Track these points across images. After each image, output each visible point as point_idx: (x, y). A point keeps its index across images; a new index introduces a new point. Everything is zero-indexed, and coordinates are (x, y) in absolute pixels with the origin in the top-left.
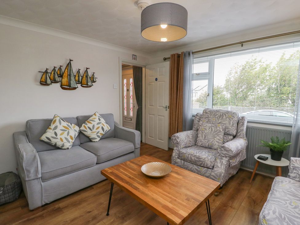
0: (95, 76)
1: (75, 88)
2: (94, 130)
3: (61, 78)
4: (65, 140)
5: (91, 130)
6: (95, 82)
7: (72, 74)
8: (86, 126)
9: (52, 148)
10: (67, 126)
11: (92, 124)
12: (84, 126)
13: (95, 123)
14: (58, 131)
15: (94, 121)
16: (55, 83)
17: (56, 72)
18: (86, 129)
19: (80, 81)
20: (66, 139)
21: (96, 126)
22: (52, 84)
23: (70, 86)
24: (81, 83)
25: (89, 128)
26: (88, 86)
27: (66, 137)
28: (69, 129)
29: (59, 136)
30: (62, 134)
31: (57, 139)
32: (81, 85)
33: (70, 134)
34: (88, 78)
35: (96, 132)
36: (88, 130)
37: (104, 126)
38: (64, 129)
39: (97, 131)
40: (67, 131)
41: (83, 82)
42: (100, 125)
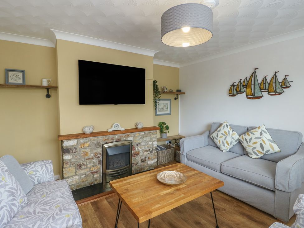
0: (289, 79)
1: (260, 97)
2: (251, 144)
3: (245, 89)
4: (221, 143)
5: (248, 143)
6: (289, 87)
7: (257, 82)
8: (244, 137)
9: (214, 145)
10: (227, 132)
11: (250, 136)
12: (242, 137)
13: (253, 137)
14: (220, 135)
15: (253, 134)
16: (240, 93)
17: (241, 84)
18: (243, 139)
19: (267, 89)
20: (223, 142)
21: (254, 140)
22: (238, 94)
23: (254, 95)
24: (268, 91)
25: (246, 139)
26: (276, 94)
27: (223, 140)
28: (227, 135)
29: (218, 138)
30: (220, 137)
31: (217, 139)
32: (268, 93)
33: (227, 139)
34: (277, 84)
35: (252, 148)
36: (245, 141)
37: (265, 144)
38: (224, 133)
39: (254, 146)
40: (225, 136)
41: (269, 90)
42: (259, 141)
